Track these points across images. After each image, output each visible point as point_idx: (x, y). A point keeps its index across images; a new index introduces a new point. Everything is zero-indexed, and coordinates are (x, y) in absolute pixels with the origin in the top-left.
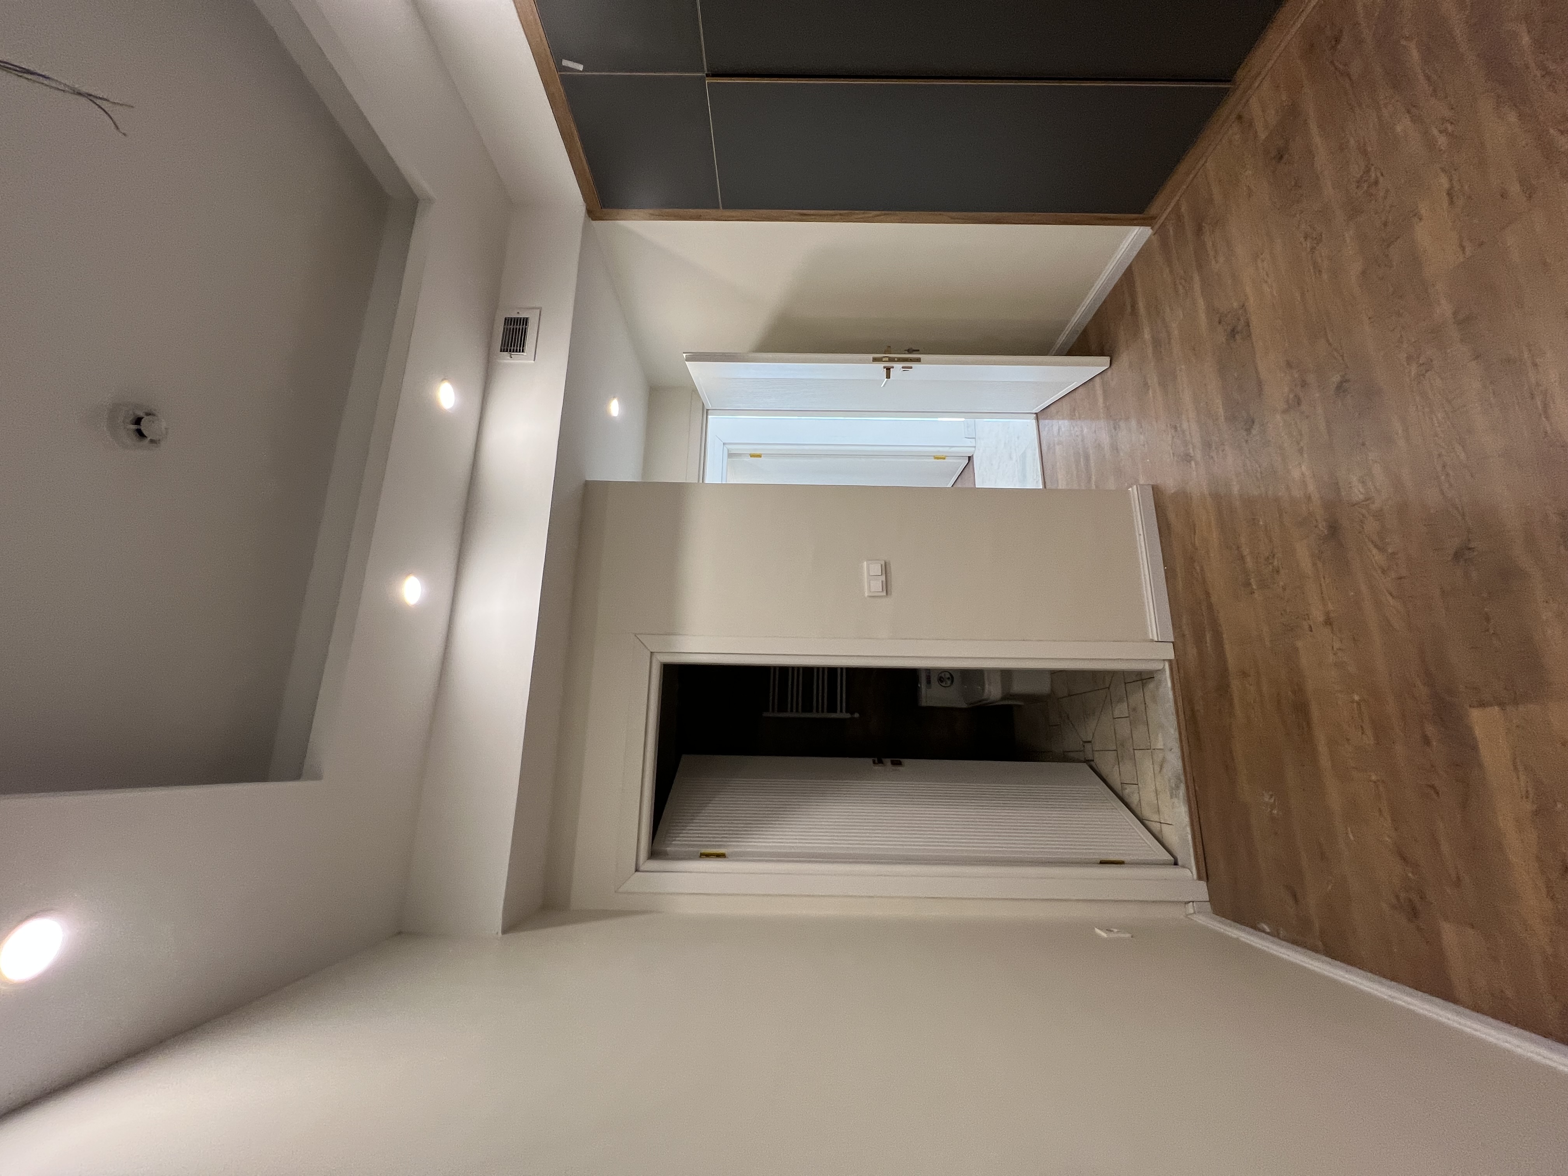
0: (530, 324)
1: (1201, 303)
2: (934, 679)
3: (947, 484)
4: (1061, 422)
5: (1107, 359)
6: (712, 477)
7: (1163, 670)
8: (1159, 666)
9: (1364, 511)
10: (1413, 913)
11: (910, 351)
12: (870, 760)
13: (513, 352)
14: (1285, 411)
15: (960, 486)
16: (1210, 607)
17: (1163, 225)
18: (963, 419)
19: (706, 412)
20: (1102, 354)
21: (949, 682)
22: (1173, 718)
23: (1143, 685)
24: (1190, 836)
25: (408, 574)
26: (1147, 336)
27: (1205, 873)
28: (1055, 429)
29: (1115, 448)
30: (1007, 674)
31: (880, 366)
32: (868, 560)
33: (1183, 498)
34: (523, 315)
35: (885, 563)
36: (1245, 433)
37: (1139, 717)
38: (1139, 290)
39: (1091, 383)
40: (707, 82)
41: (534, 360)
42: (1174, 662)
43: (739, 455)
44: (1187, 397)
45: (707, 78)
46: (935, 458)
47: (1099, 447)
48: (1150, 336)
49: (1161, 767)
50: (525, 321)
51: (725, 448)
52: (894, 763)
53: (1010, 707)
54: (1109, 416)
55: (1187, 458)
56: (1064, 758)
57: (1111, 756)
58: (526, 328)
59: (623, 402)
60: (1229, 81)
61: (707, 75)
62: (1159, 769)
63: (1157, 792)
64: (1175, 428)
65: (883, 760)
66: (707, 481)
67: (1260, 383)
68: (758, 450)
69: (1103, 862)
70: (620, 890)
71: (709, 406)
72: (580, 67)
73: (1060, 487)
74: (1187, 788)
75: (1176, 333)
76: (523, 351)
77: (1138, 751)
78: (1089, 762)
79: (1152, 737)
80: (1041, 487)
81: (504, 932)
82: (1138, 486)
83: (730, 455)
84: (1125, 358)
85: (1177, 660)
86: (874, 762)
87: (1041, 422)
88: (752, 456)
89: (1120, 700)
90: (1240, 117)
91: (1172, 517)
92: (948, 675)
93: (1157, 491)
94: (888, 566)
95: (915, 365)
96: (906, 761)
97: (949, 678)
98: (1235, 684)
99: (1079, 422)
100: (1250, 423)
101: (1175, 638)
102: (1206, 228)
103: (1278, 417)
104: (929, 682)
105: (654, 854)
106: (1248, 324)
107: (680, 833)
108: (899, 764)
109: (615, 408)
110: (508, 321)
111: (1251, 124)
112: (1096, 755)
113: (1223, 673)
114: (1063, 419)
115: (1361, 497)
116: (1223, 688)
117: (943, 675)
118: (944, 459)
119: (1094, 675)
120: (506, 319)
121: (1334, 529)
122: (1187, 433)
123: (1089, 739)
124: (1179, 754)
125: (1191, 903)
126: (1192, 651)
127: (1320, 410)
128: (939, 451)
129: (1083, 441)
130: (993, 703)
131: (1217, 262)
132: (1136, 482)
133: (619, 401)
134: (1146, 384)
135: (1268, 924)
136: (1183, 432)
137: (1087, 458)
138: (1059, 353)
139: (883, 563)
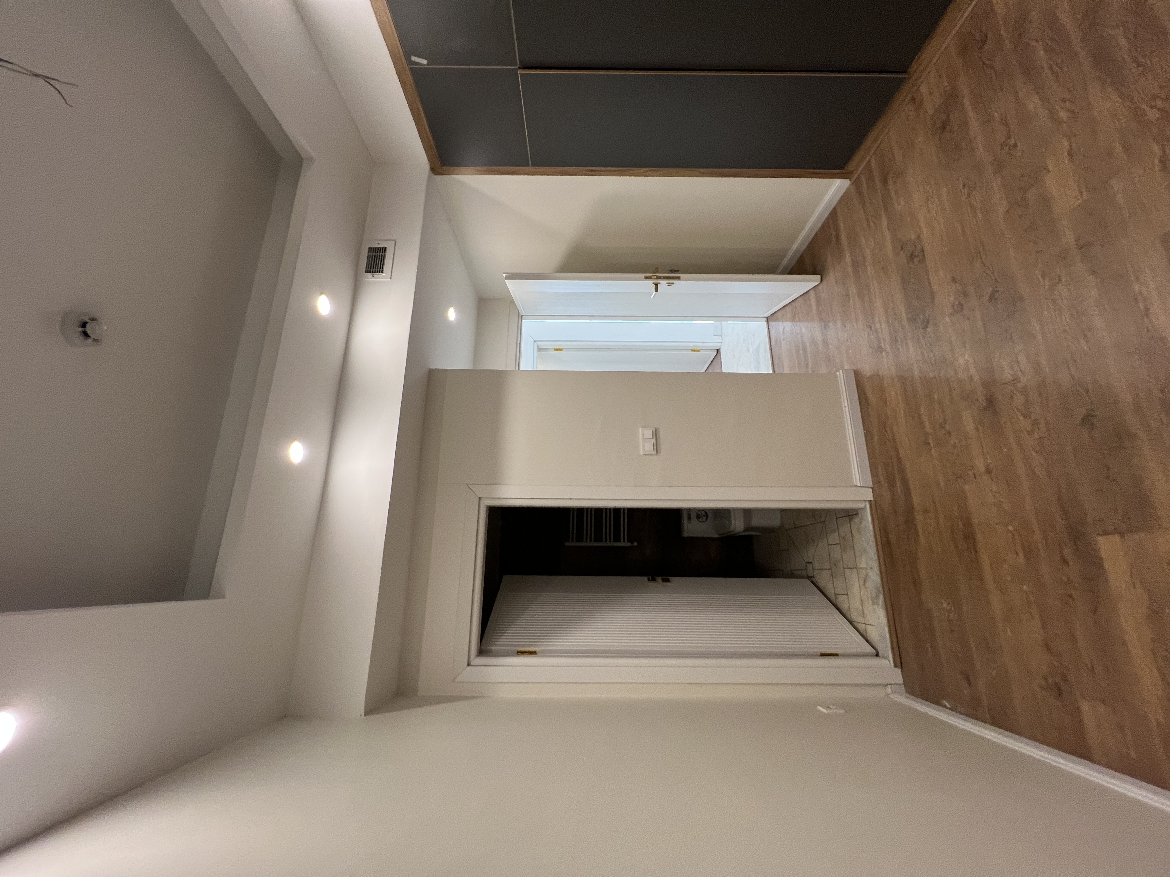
0: (387, 251)
1: (888, 236)
2: (693, 515)
3: (701, 370)
4: (785, 324)
5: (818, 277)
6: (526, 365)
7: (865, 508)
8: (862, 505)
9: (1012, 388)
10: (1060, 693)
11: (672, 271)
12: (646, 578)
13: (375, 272)
14: (952, 315)
15: (711, 371)
16: (899, 460)
17: (858, 178)
18: (712, 322)
19: (521, 317)
20: (814, 273)
21: (705, 518)
22: (873, 544)
23: (851, 520)
24: (888, 635)
25: (294, 440)
26: (848, 259)
27: (900, 662)
28: (781, 329)
29: (825, 342)
30: (747, 513)
31: (650, 283)
32: (643, 427)
33: (877, 379)
34: (382, 245)
35: (656, 430)
36: (922, 331)
37: (846, 544)
38: (842, 227)
39: (807, 296)
40: (519, 72)
41: (391, 279)
42: (873, 503)
43: (546, 349)
44: (878, 303)
45: (519, 70)
46: (692, 351)
47: (813, 341)
48: (850, 259)
49: (865, 582)
50: (384, 250)
51: (535, 344)
52: (664, 580)
53: (751, 536)
54: (821, 320)
55: (880, 349)
56: (792, 575)
57: (826, 574)
58: (384, 255)
59: (458, 311)
60: (905, 72)
61: (520, 68)
62: (863, 583)
63: (862, 602)
64: (871, 328)
65: (656, 577)
66: (522, 369)
67: (933, 295)
68: (559, 345)
69: (823, 655)
70: (456, 680)
71: (522, 312)
72: (425, 62)
73: (785, 372)
74: (885, 598)
75: (869, 256)
76: (382, 272)
77: (848, 570)
78: (811, 578)
79: (857, 559)
80: (771, 371)
81: (367, 713)
82: (844, 371)
83: (539, 349)
84: (832, 276)
85: (875, 501)
86: (649, 580)
87: (771, 323)
88: (556, 350)
89: (834, 531)
90: (913, 99)
91: (869, 392)
92: (704, 513)
93: (857, 374)
94: (657, 432)
95: (676, 282)
96: (672, 579)
97: (704, 516)
98: (919, 518)
99: (798, 323)
100: (926, 324)
101: (873, 484)
102: (890, 182)
103: (947, 319)
104: (689, 518)
105: (482, 652)
106: (923, 251)
107: (502, 636)
108: (668, 581)
109: (452, 314)
110: (371, 249)
111: (921, 104)
112: (816, 572)
113: (910, 510)
114: (787, 321)
115: (1011, 378)
116: (910, 522)
117: (700, 513)
118: (699, 351)
119: (813, 513)
120: (369, 248)
121: (991, 402)
122: (879, 331)
123: (810, 561)
124: (878, 572)
125: (889, 686)
126: (887, 495)
127: (978, 314)
128: (695, 346)
129: (802, 336)
130: (736, 534)
131: (899, 204)
132: (842, 368)
133: (455, 309)
134: (848, 295)
135: (948, 702)
136: (877, 331)
137: (805, 350)
138: (783, 272)
139: (654, 429)
